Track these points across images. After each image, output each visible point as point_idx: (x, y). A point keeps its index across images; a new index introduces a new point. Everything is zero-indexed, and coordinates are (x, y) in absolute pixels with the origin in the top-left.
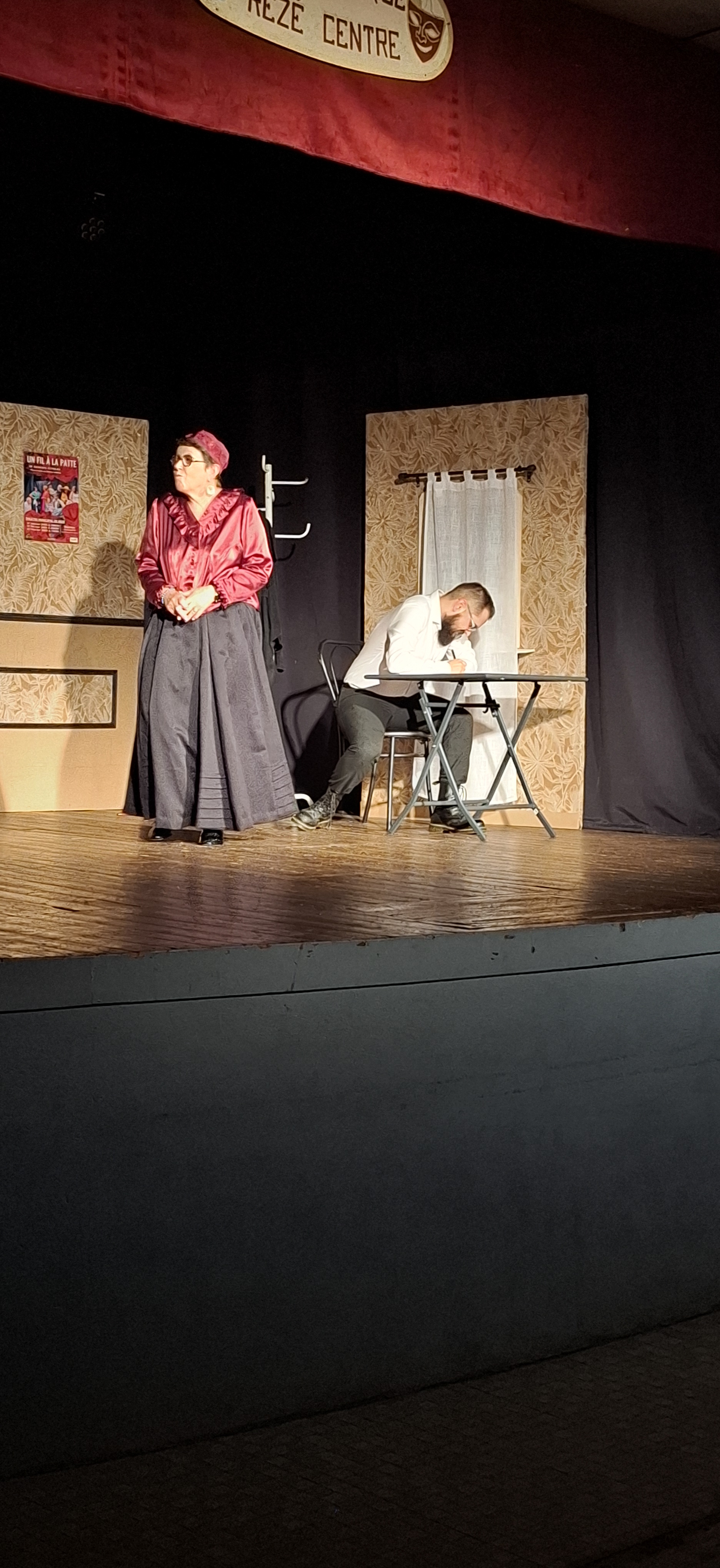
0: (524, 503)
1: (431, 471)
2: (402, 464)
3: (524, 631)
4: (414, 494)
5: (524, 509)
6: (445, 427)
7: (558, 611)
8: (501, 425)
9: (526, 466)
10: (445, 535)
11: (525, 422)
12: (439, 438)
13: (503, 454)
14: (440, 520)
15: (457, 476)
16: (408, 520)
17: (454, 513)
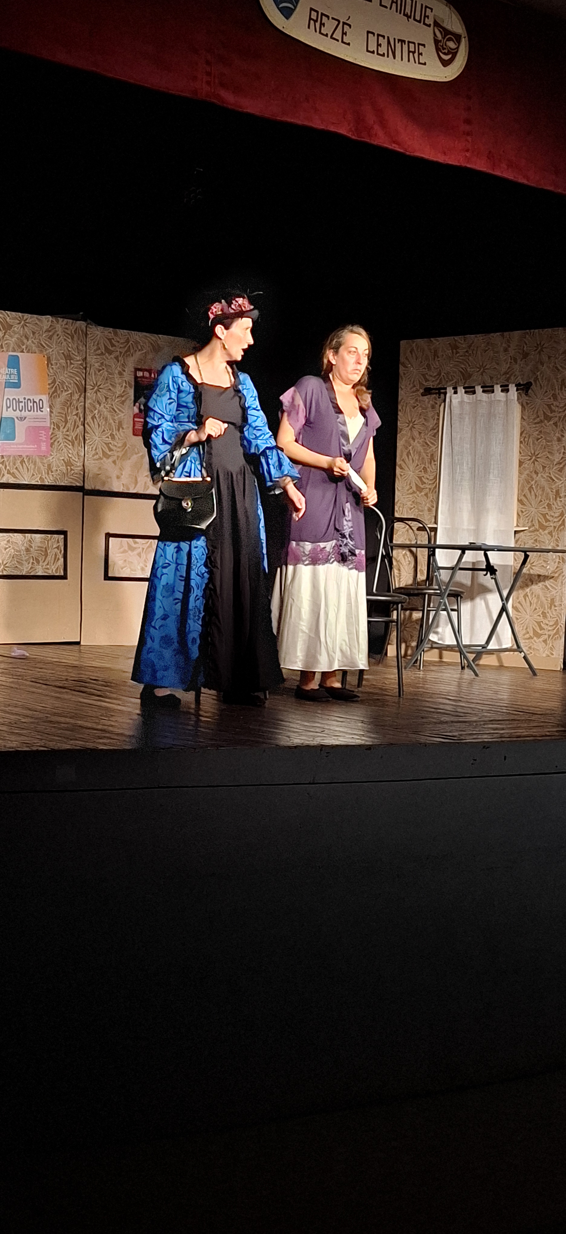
0: (522, 412)
1: (449, 386)
2: (427, 380)
3: (520, 514)
4: (437, 404)
5: (522, 418)
6: (461, 352)
7: (548, 498)
8: (506, 350)
9: (525, 383)
10: (459, 436)
11: (525, 349)
12: (457, 360)
13: (506, 373)
14: (456, 424)
15: (470, 390)
16: (431, 424)
17: (467, 419)
